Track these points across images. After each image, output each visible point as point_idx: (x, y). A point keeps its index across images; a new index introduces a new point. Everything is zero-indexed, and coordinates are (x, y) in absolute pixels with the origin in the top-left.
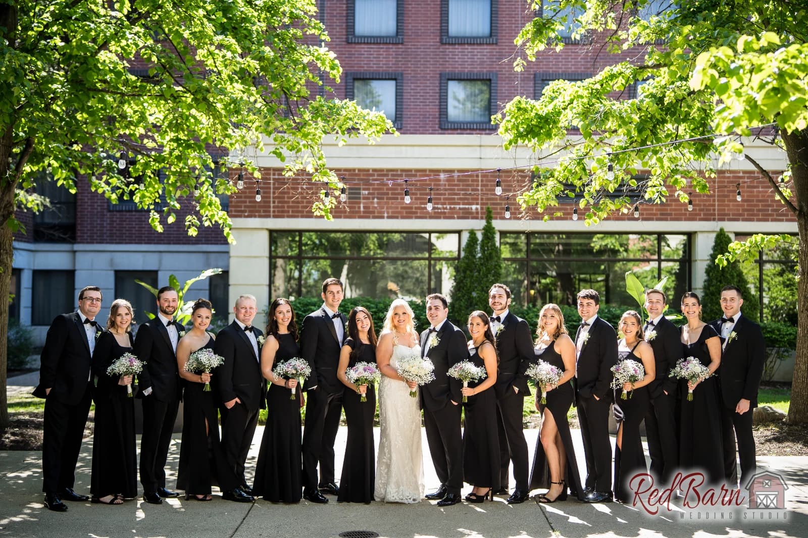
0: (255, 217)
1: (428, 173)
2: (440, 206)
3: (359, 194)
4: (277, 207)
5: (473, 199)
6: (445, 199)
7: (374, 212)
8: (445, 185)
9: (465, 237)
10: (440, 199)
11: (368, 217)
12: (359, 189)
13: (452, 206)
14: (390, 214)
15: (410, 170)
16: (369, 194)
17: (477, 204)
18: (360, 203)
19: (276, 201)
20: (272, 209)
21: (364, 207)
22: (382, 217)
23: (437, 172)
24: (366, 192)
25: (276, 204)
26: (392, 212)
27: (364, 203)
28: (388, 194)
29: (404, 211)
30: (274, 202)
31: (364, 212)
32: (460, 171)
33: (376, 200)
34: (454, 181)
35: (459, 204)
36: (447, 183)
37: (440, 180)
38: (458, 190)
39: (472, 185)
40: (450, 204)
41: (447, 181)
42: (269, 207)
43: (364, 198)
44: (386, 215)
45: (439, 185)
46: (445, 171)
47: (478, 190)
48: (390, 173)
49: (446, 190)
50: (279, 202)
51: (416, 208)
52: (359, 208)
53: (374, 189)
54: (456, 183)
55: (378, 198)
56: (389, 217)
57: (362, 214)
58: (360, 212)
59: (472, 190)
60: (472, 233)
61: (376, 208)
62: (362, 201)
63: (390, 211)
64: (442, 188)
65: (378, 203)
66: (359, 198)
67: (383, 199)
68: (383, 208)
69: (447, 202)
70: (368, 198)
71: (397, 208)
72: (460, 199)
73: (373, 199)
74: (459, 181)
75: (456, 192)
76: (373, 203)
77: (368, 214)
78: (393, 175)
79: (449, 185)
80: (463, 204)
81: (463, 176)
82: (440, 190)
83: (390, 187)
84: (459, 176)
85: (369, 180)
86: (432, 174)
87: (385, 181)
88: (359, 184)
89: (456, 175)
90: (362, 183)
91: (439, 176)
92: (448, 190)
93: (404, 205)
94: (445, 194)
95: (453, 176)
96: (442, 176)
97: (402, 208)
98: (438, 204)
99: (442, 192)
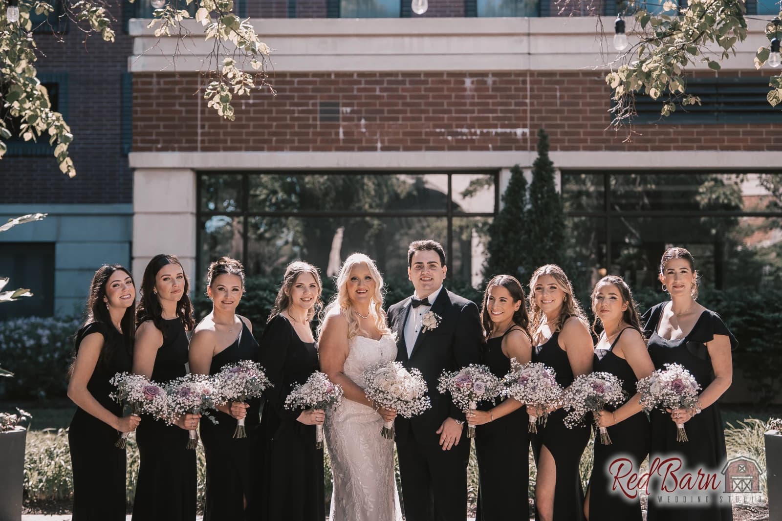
0: (173, 150)
1: (445, 78)
2: (465, 130)
3: (338, 112)
4: (209, 134)
5: (517, 119)
6: (472, 119)
7: (360, 141)
8: (473, 97)
9: (506, 178)
10: (465, 119)
11: (351, 149)
12: (337, 105)
13: (485, 130)
14: (386, 144)
15: (417, 74)
16: (352, 112)
17: (525, 126)
18: (338, 127)
19: (207, 124)
20: (199, 138)
21: (345, 133)
22: (374, 149)
23: (459, 76)
24: (348, 109)
25: (206, 130)
26: (390, 141)
27: (344, 127)
28: (382, 112)
29: (409, 138)
30: (203, 127)
31: (345, 141)
32: (496, 74)
33: (363, 122)
34: (487, 89)
35: (495, 126)
36: (475, 94)
37: (465, 90)
38: (494, 104)
39: (517, 97)
40: (480, 127)
41: (476, 90)
42: (196, 134)
43: (345, 119)
44: (379, 145)
45: (464, 97)
46: (472, 74)
47: (525, 104)
48: (386, 79)
49: (472, 104)
50: (210, 127)
51: (427, 134)
52: (337, 134)
53: (359, 105)
54: (490, 93)
55: (366, 119)
56: (384, 149)
57: (341, 144)
58: (338, 140)
59: (517, 104)
60: (517, 171)
61: (363, 133)
62: (342, 123)
63: (386, 138)
64: (468, 101)
65: (366, 127)
66: (337, 119)
67: (375, 119)
68: (375, 134)
69: (476, 123)
70: (350, 119)
71: (397, 134)
72: (497, 119)
73: (359, 119)
74: (494, 89)
75: (491, 107)
76: (358, 126)
77: (351, 144)
78: (389, 82)
79: (479, 97)
80: (503, 127)
81: (501, 82)
82: (464, 104)
83: (386, 100)
84: (494, 82)
85: (352, 90)
86: (452, 79)
87: (378, 93)
88: (337, 97)
89: (490, 80)
90: (341, 94)
91: (464, 83)
92: (478, 104)
93: (409, 130)
94: (473, 112)
95: (485, 83)
96: (468, 82)
97: (405, 134)
98: (462, 127)
99: (468, 107)
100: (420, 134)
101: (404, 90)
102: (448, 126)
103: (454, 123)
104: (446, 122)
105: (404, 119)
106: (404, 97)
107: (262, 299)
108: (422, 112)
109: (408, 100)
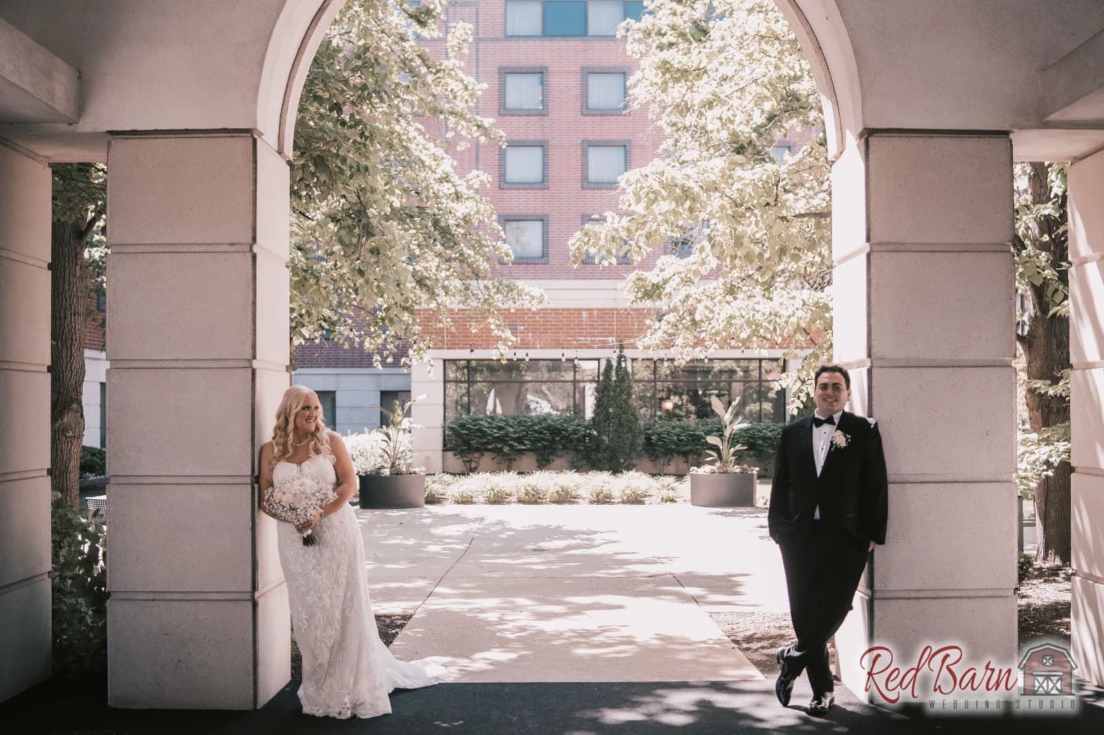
0: (433, 349)
1: (572, 311)
2: (582, 338)
3: (517, 329)
4: (451, 341)
5: (609, 332)
6: (586, 332)
7: (528, 344)
8: (586, 321)
9: (603, 364)
10: (582, 333)
11: (524, 348)
12: (516, 325)
13: (593, 339)
15: (558, 310)
16: (525, 329)
17: (612, 337)
18: (516, 337)
19: (449, 335)
20: (446, 343)
21: (521, 340)
22: (536, 348)
23: (579, 311)
24: (523, 328)
25: (449, 338)
26: (545, 344)
27: (521, 337)
28: (539, 329)
29: (553, 342)
30: (447, 337)
31: (522, 344)
32: (598, 310)
33: (530, 334)
34: (593, 317)
35: (598, 336)
36: (587, 319)
37: (582, 317)
38: (598, 325)
39: (609, 321)
40: (591, 336)
41: (589, 317)
42: (444, 340)
43: (521, 333)
44: (538, 346)
45: (581, 321)
46: (586, 310)
47: (613, 325)
48: (542, 312)
49: (586, 325)
50: (451, 337)
51: (563, 340)
52: (517, 341)
53: (528, 325)
54: (596, 319)
55: (533, 333)
56: (541, 348)
57: (519, 346)
58: (517, 344)
59: (609, 325)
60: (608, 361)
61: (530, 340)
62: (519, 335)
63: (542, 342)
64: (584, 323)
65: (532, 337)
66: (516, 333)
67: (535, 333)
68: (535, 340)
69: (588, 335)
70: (524, 333)
71: (548, 340)
72: (598, 333)
73: (528, 333)
74: (598, 317)
75: (596, 326)
76: (528, 337)
77: (524, 346)
78: (544, 314)
79: (591, 321)
80: (602, 336)
81: (601, 314)
82: (581, 325)
83: (542, 323)
84: (598, 314)
85: (524, 317)
86: (576, 312)
87: (538, 319)
88: (516, 321)
89: (595, 313)
90: (518, 320)
91: (581, 314)
92: (589, 325)
93: (553, 338)
94: (586, 329)
95: (592, 314)
96: (584, 314)
97: (552, 340)
98: (581, 337)
99: (584, 327)
100: (559, 340)
101: (552, 317)
102: (574, 336)
103: (577, 335)
104: (573, 334)
105: (551, 333)
106: (551, 321)
108: (560, 329)
109: (553, 323)
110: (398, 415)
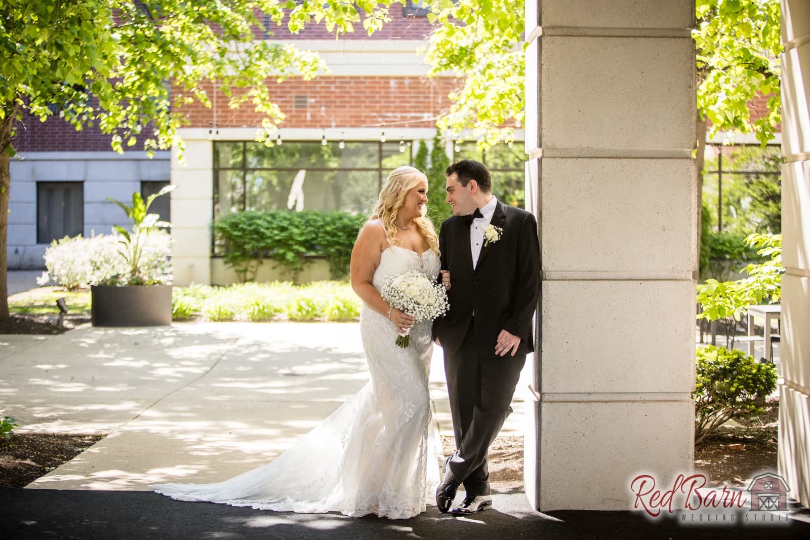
0: (198, 127)
1: (377, 80)
2: (390, 114)
3: (305, 102)
4: (221, 116)
5: (425, 107)
6: (396, 107)
7: (320, 121)
8: (395, 92)
9: (416, 147)
10: (389, 107)
11: (315, 127)
12: (305, 97)
13: (403, 115)
14: (339, 124)
15: (359, 78)
16: (317, 102)
17: (429, 112)
18: (306, 112)
19: (220, 110)
20: (215, 119)
21: (312, 116)
22: (330, 126)
23: (388, 78)
24: (313, 100)
25: (220, 114)
26: (341, 121)
27: (311, 112)
28: (335, 102)
29: (353, 120)
30: (217, 112)
31: (311, 121)
32: (411, 78)
33: (323, 109)
34: (404, 88)
35: (410, 112)
36: (397, 90)
37: (389, 88)
38: (410, 97)
39: (424, 93)
40: (401, 112)
41: (399, 88)
42: (212, 117)
43: (311, 107)
44: (333, 124)
45: (389, 93)
46: (396, 78)
47: (429, 97)
48: (339, 80)
49: (395, 97)
50: (223, 112)
51: (366, 117)
52: (306, 116)
53: (321, 97)
54: (407, 90)
55: (326, 107)
56: (337, 126)
57: (309, 123)
58: (305, 121)
59: (425, 97)
60: (423, 143)
61: (323, 116)
62: (309, 109)
63: (338, 120)
64: (392, 95)
65: (326, 112)
66: (305, 107)
67: (330, 107)
68: (330, 116)
69: (397, 110)
70: (315, 107)
71: (345, 116)
72: (411, 107)
73: (321, 106)
74: (410, 88)
75: (407, 100)
76: (319, 111)
77: (315, 123)
78: (341, 82)
79: (401, 92)
80: (416, 112)
81: (414, 83)
82: (389, 97)
83: (338, 95)
84: (410, 83)
85: (315, 87)
86: (382, 81)
87: (333, 89)
88: (305, 92)
89: (407, 82)
90: (308, 90)
91: (388, 83)
92: (400, 97)
93: (353, 114)
94: (395, 102)
95: (403, 83)
96: (393, 83)
97: (352, 117)
98: (387, 112)
99: (392, 100)
100: (360, 117)
101: (351, 88)
102: (379, 112)
103: (383, 110)
104: (377, 109)
105: (351, 107)
106: (349, 92)
107: (258, 225)
108: (362, 102)
109: (353, 94)
110: (140, 211)
